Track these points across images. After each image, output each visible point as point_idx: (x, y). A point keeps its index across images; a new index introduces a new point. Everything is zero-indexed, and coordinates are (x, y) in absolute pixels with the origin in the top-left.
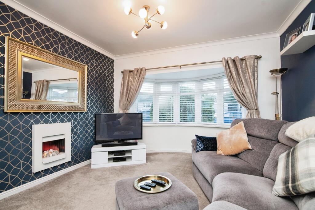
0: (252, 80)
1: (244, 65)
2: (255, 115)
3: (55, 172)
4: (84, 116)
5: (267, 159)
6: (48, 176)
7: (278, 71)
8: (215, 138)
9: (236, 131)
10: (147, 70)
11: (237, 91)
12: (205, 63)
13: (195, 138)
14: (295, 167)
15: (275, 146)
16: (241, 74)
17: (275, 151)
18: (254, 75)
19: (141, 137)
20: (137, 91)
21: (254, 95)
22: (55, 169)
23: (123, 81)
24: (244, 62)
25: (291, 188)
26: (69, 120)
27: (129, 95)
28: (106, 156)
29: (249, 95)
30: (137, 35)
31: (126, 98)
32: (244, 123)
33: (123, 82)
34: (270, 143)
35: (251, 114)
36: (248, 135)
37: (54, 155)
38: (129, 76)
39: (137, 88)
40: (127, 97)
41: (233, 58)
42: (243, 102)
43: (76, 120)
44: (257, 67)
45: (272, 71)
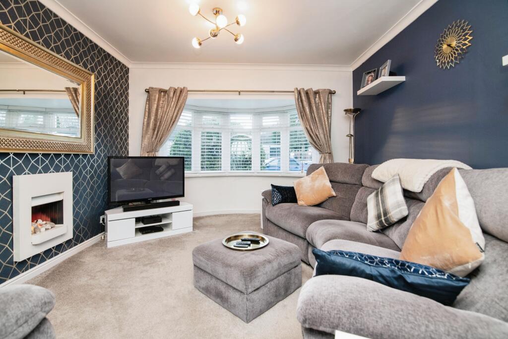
0: (326, 118)
1: (317, 99)
2: (328, 160)
3: (49, 259)
4: (89, 161)
5: (353, 204)
6: (38, 266)
7: (352, 111)
8: (293, 188)
9: (318, 177)
10: (189, 92)
11: (310, 131)
12: (273, 92)
13: (270, 188)
14: (385, 203)
15: (360, 190)
16: (315, 111)
17: (361, 194)
18: (327, 113)
19: (182, 194)
20: (174, 122)
21: (327, 136)
22: (49, 254)
23: (147, 105)
24: (317, 96)
25: (384, 221)
26: (67, 169)
27: (159, 129)
28: (132, 225)
29: (322, 136)
30: (200, 44)
31: (153, 133)
32: (325, 168)
33: (149, 107)
34: (354, 187)
35: (325, 158)
36: (331, 181)
37: (48, 229)
38: (158, 98)
39: (173, 118)
40: (156, 132)
41: (305, 90)
42: (316, 144)
43: (76, 167)
44: (330, 103)
45: (346, 111)
